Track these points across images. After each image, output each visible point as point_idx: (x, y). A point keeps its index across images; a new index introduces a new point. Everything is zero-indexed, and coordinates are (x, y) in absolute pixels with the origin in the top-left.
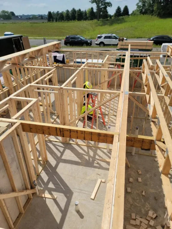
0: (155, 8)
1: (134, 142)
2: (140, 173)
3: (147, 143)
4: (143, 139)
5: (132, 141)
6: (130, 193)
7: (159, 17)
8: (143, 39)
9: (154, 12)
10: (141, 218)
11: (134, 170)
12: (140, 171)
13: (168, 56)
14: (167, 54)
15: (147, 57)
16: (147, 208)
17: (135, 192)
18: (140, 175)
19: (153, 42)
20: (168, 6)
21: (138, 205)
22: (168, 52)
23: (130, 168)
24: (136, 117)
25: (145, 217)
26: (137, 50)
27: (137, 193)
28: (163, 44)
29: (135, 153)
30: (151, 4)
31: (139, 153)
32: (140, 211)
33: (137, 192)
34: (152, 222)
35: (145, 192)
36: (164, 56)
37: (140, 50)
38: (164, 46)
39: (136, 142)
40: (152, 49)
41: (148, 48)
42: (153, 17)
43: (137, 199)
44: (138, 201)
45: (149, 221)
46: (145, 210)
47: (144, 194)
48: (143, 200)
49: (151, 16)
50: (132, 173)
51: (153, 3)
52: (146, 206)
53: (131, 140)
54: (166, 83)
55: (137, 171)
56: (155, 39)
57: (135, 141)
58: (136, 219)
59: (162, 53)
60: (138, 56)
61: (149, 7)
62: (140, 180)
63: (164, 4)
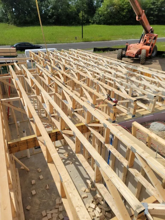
0: (9, 17)
1: (19, 146)
2: (40, 170)
3: (32, 142)
4: (26, 140)
5: (17, 146)
6: (35, 195)
7: (16, 25)
8: (6, 46)
9: (9, 21)
10: (51, 210)
11: (34, 171)
12: (39, 170)
13: (33, 61)
14: (31, 59)
15: (13, 62)
16: (54, 198)
17: (40, 191)
18: (40, 173)
19: (15, 48)
20: (21, 16)
21: (45, 201)
22: (31, 57)
23: (29, 171)
24: (22, 121)
25: (54, 207)
26: (2, 57)
27: (42, 191)
28: (26, 50)
29: (30, 155)
30: (4, 13)
31: (34, 153)
32: (49, 204)
33: (42, 189)
34: (61, 207)
35: (48, 185)
36: (30, 61)
37: (5, 57)
38: (26, 52)
39: (21, 145)
40: (17, 55)
41: (12, 54)
42: (10, 25)
43: (44, 196)
44: (44, 197)
45: (58, 208)
46: (52, 201)
47: (48, 187)
48: (48, 194)
49: (7, 24)
50: (33, 174)
51: (6, 12)
52: (53, 197)
53: (15, 145)
54: (34, 84)
55: (37, 171)
56: (18, 46)
57: (19, 144)
58: (47, 214)
59: (27, 58)
60: (5, 63)
61: (3, 16)
62: (41, 177)
63: (16, 14)
